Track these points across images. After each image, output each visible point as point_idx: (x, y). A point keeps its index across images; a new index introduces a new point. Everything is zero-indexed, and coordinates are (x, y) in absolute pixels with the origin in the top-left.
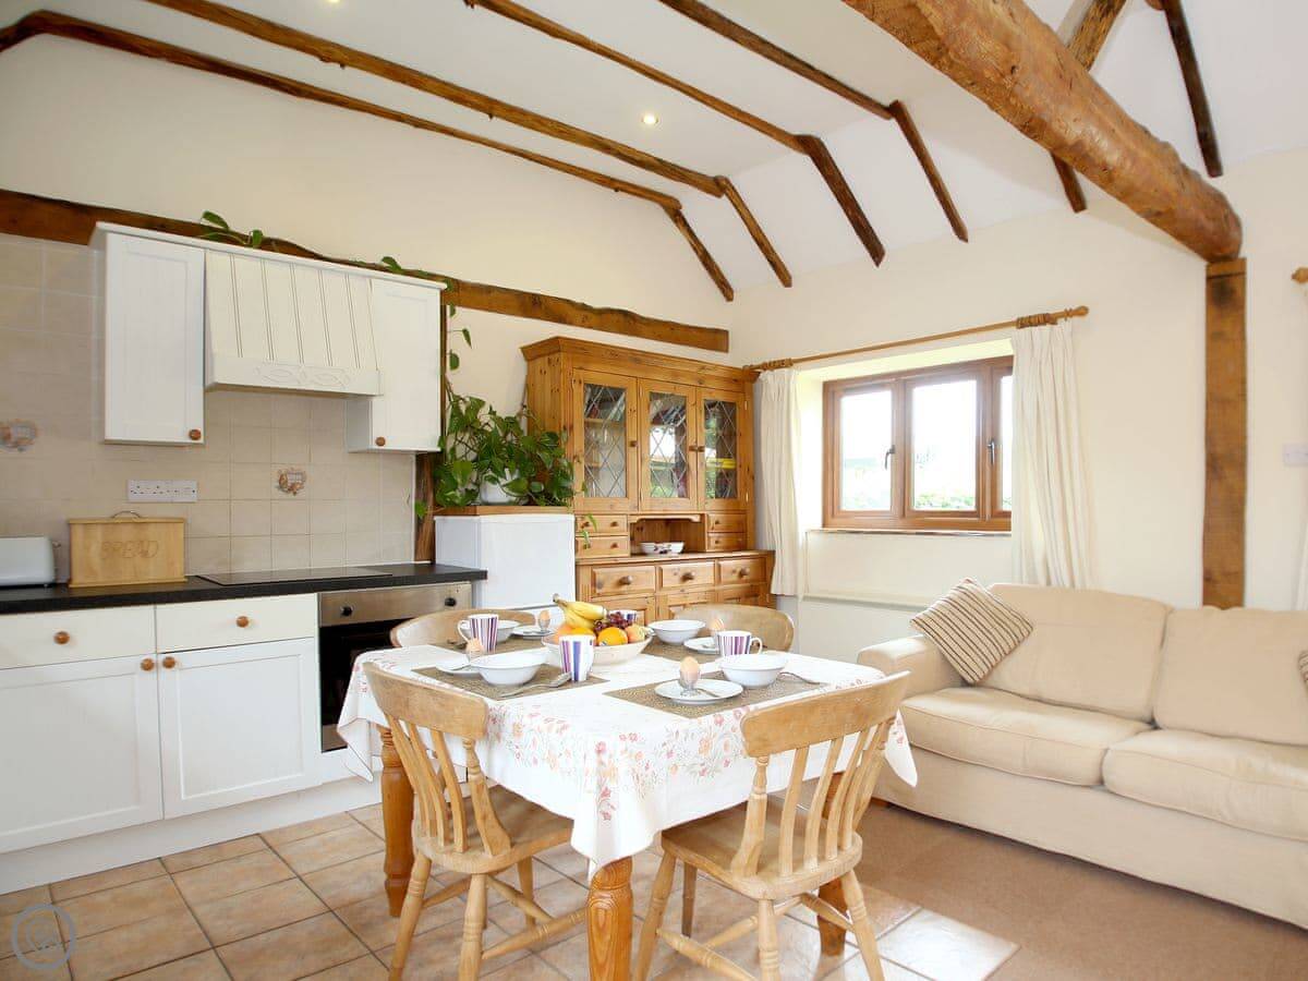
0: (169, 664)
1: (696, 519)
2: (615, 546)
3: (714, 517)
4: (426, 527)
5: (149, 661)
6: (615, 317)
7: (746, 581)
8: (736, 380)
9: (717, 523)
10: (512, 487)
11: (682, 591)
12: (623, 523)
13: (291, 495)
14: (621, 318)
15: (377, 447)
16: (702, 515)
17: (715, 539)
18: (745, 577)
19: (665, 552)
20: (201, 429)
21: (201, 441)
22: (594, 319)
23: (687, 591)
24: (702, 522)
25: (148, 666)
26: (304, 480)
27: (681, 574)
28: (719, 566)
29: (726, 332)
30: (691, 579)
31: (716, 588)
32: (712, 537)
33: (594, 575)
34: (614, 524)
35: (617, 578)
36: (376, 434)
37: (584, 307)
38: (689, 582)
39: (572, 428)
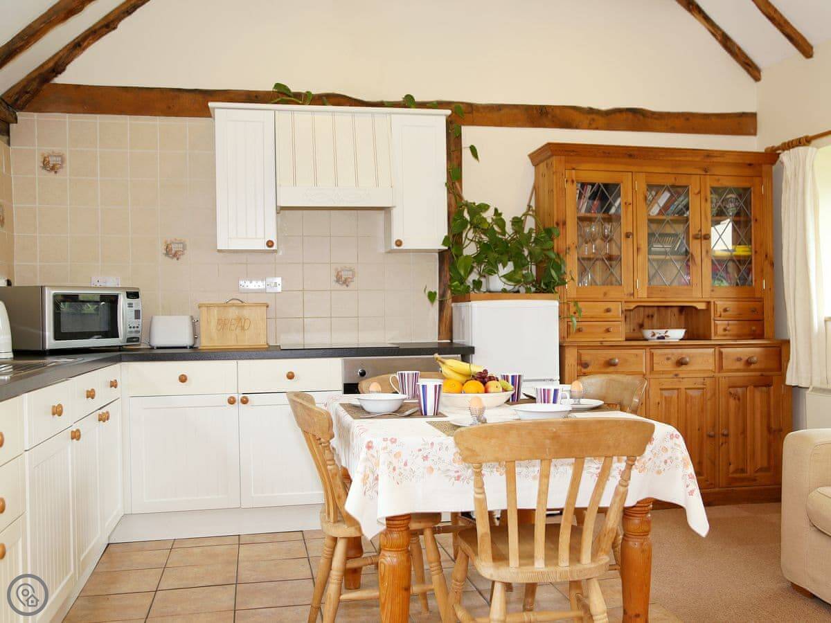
0: (245, 401)
1: (701, 306)
2: (608, 331)
3: (721, 304)
4: (446, 313)
5: (233, 398)
6: (624, 115)
7: (755, 370)
8: (750, 165)
9: (725, 310)
10: (508, 277)
11: (676, 375)
12: (617, 309)
13: (345, 286)
14: (630, 116)
15: (396, 247)
16: (708, 303)
17: (723, 327)
18: (752, 366)
19: (663, 338)
20: (274, 239)
21: (274, 248)
22: (601, 121)
23: (681, 376)
24: (708, 309)
25: (232, 401)
26: (353, 275)
27: (674, 359)
28: (721, 354)
29: (754, 115)
30: (686, 364)
31: (717, 375)
32: (719, 326)
33: (580, 356)
34: (608, 310)
35: (602, 360)
36: (395, 238)
37: (591, 111)
38: (683, 368)
39: (564, 223)
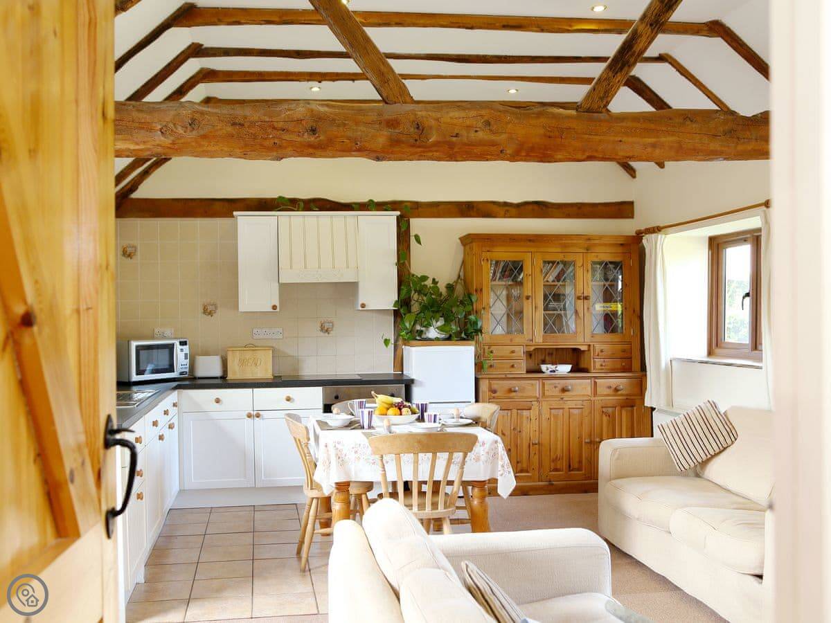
0: (258, 416)
1: (583, 348)
2: (513, 366)
3: (598, 347)
4: (399, 352)
5: (250, 413)
6: (530, 207)
7: (622, 395)
8: (622, 244)
9: (602, 351)
10: (441, 329)
11: (562, 399)
12: (520, 351)
13: (326, 334)
14: (536, 207)
15: (361, 309)
16: (589, 345)
17: (600, 363)
18: (620, 392)
19: (554, 371)
21: (278, 310)
22: (513, 211)
23: (565, 399)
24: (589, 350)
25: (249, 416)
26: (333, 326)
27: (560, 387)
28: (595, 383)
29: (632, 203)
30: (568, 391)
31: (592, 398)
32: (596, 363)
33: (490, 385)
34: (513, 352)
35: (507, 388)
36: (360, 302)
37: (506, 204)
38: (567, 393)
39: (481, 290)
